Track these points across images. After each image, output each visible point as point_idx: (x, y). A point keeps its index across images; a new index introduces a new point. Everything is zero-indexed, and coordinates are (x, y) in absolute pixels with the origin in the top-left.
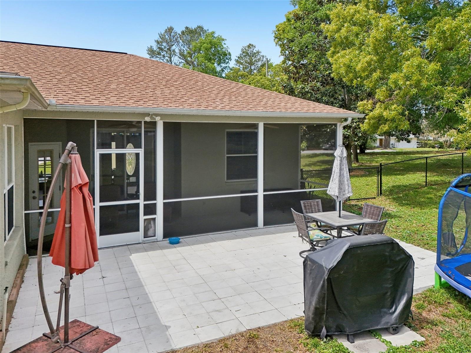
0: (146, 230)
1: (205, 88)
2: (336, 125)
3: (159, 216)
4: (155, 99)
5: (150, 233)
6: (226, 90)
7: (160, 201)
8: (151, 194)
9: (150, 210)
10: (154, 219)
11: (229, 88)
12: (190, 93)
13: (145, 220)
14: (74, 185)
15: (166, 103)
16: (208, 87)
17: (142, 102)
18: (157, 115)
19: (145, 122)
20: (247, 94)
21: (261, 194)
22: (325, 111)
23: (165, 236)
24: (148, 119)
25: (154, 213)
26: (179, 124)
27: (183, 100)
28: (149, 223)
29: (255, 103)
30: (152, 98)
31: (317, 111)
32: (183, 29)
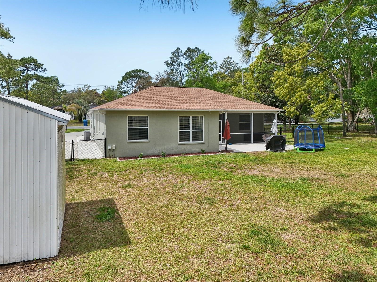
2: (275, 113)
13: (222, 138)
15: (228, 108)
21: (252, 133)
22: (272, 109)
31: (269, 109)
32: (186, 49)
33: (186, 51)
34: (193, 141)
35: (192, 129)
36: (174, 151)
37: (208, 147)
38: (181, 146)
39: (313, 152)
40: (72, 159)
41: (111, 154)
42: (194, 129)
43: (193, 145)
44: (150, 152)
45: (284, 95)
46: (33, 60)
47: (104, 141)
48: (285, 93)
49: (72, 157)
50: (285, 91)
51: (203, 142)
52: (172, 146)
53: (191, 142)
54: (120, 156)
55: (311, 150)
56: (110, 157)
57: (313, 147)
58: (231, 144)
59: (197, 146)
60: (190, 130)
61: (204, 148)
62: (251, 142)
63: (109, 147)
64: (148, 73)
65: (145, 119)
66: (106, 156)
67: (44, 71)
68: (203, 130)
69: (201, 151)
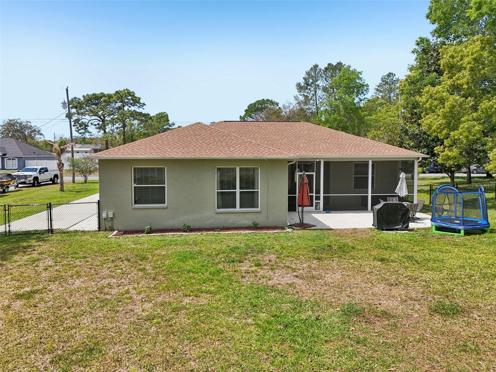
0: (316, 206)
1: (343, 143)
2: (414, 161)
3: (321, 201)
4: (320, 151)
5: (318, 208)
6: (354, 143)
7: (322, 195)
8: (318, 192)
9: (318, 198)
10: (319, 202)
11: (355, 142)
12: (335, 147)
13: (316, 202)
14: (305, 183)
15: (325, 153)
16: (344, 142)
17: (315, 153)
18: (321, 158)
19: (316, 161)
20: (365, 145)
21: (370, 195)
23: (324, 210)
24: (317, 160)
25: (319, 200)
26: (329, 162)
27: (332, 151)
28: (317, 204)
29: (368, 150)
30: (319, 151)
32: (326, 66)
33: (326, 69)
34: (241, 207)
35: (240, 189)
36: (209, 223)
37: (267, 218)
38: (220, 216)
39: (461, 236)
40: (50, 231)
41: (108, 224)
42: (244, 189)
43: (241, 214)
44: (169, 223)
45: (438, 128)
46: (128, 93)
47: (96, 206)
48: (440, 124)
49: (50, 228)
50: (440, 122)
51: (259, 209)
52: (204, 215)
53: (238, 209)
54: (120, 229)
55: (459, 232)
56: (106, 230)
57: (461, 227)
58: (329, 213)
59: (247, 216)
60: (236, 189)
61: (261, 220)
62: (367, 209)
63: (104, 215)
64: (277, 104)
65: (161, 171)
66: (99, 228)
67: (142, 107)
68: (259, 190)
69: (252, 225)
